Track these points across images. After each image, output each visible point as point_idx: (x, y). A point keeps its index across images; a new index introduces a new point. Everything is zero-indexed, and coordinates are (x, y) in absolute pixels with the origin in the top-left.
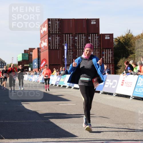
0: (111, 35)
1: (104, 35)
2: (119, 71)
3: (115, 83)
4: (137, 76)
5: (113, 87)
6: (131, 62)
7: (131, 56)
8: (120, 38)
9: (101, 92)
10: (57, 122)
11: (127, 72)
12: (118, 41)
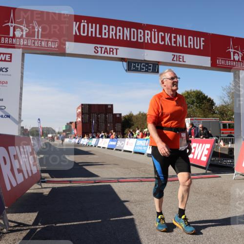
0: (120, 114)
1: (116, 114)
2: (125, 136)
3: (123, 144)
4: (136, 139)
5: (122, 146)
6: (131, 131)
7: (133, 127)
8: (125, 116)
9: (114, 149)
10: (88, 168)
11: (130, 137)
12: (125, 117)
